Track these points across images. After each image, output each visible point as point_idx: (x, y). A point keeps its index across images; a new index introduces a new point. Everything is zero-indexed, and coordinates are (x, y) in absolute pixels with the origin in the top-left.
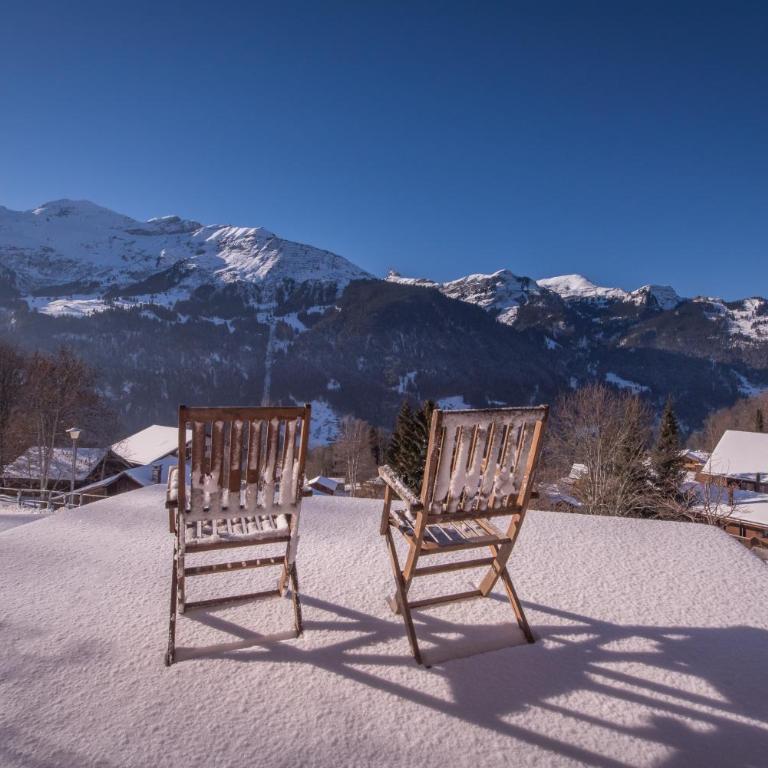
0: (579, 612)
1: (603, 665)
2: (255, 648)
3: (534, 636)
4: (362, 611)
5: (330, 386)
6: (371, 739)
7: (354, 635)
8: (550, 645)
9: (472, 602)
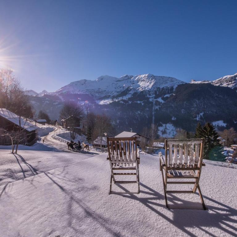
0: (227, 204)
1: (228, 222)
2: (128, 195)
3: (206, 208)
4: (156, 190)
5: (173, 119)
6: (148, 223)
7: (152, 196)
8: (211, 212)
9: (189, 194)
